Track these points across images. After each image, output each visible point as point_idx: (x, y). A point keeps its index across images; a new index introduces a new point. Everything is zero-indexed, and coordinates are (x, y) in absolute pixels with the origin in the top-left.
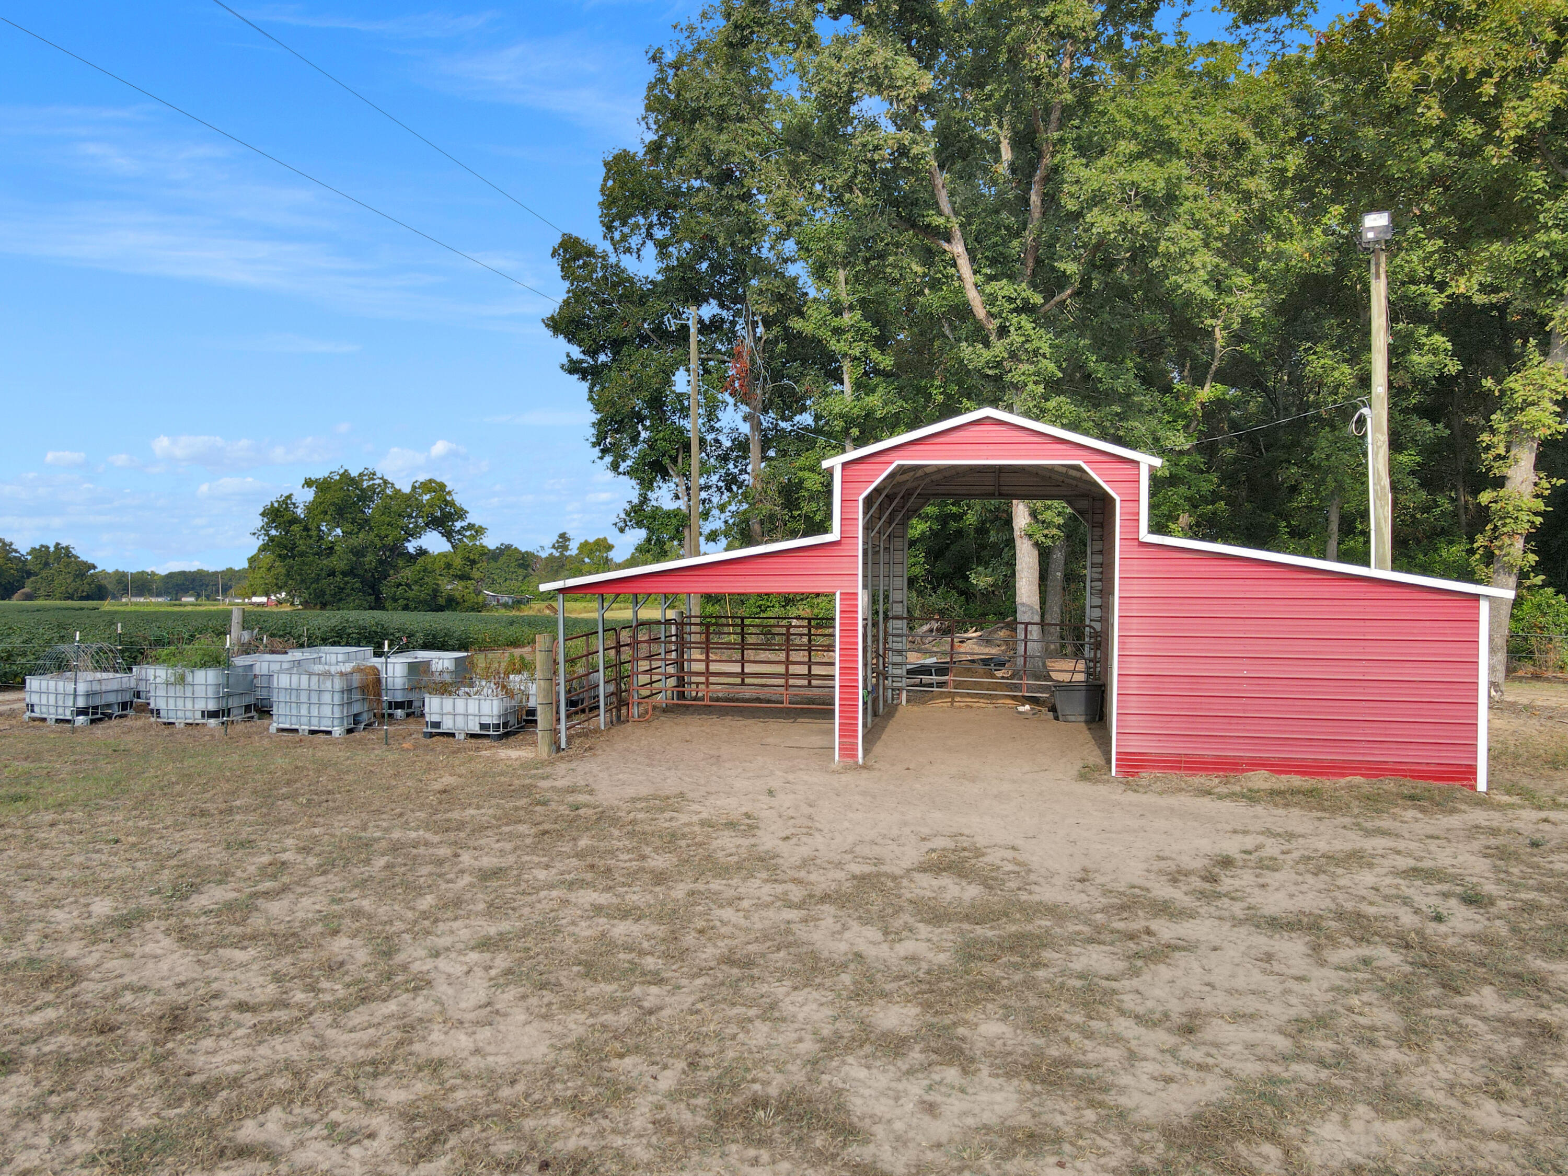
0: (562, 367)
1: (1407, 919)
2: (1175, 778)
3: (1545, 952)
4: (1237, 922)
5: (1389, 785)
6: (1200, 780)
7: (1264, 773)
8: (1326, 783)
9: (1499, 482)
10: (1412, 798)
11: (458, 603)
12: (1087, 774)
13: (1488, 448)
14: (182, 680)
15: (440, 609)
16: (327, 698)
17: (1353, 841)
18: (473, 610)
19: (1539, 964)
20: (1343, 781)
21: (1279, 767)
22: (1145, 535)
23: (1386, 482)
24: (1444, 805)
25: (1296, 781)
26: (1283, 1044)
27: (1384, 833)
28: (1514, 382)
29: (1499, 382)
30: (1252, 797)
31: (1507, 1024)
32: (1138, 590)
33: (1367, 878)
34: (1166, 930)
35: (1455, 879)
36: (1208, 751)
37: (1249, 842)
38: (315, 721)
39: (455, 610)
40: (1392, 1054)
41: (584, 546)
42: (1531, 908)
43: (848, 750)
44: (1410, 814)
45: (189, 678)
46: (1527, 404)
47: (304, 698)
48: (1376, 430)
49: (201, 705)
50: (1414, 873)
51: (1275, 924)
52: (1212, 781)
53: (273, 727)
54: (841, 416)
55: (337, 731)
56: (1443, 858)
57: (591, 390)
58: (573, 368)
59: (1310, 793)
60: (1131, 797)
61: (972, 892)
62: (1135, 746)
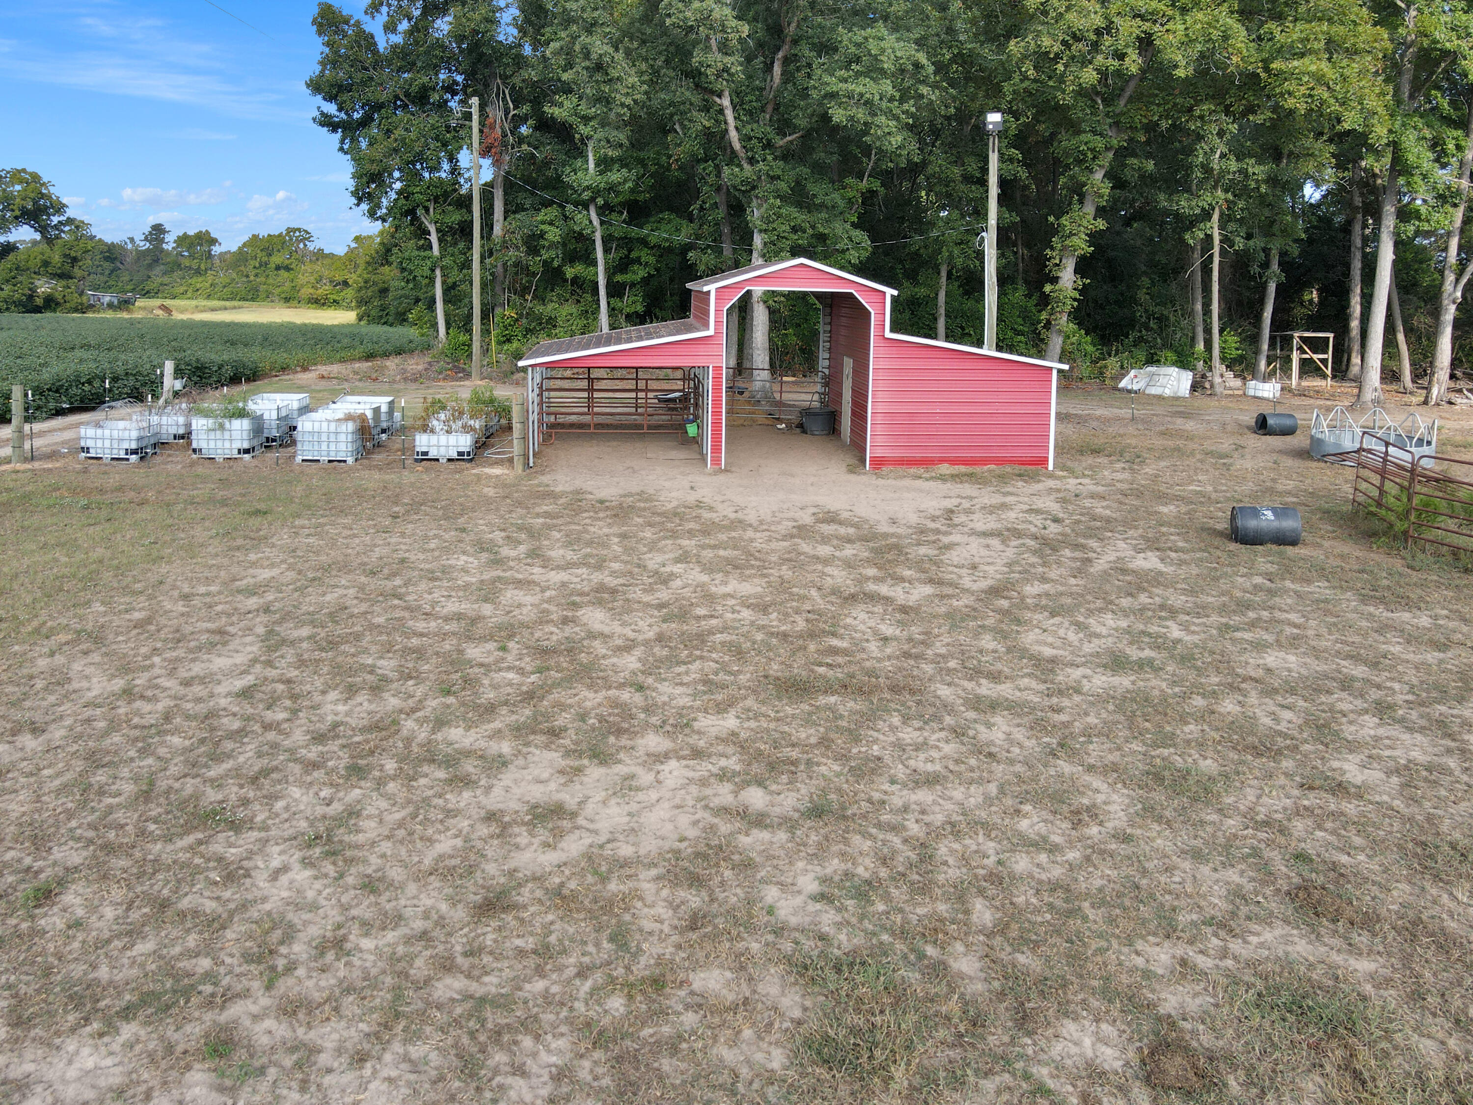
0: (314, 119)
1: (1033, 529)
2: (900, 470)
3: (1085, 537)
4: (970, 535)
5: (1008, 469)
6: (913, 470)
7: (946, 465)
8: (978, 469)
9: (1055, 280)
10: (1020, 475)
11: (58, 304)
12: (851, 470)
13: (1049, 260)
14: (222, 427)
15: (37, 310)
16: (342, 437)
17: (997, 499)
18: (76, 310)
19: (1082, 541)
20: (986, 468)
21: (953, 462)
22: (888, 334)
23: (995, 279)
24: (1032, 478)
25: (963, 469)
26: (1006, 569)
27: (1012, 494)
28: (1065, 221)
29: (1057, 218)
30: (943, 478)
31: (1074, 559)
32: (883, 364)
33: (1012, 515)
34: (946, 540)
35: (1047, 512)
36: (918, 454)
37: (955, 501)
38: (333, 454)
39: (55, 311)
40: (1041, 569)
41: (183, 240)
42: (1078, 522)
43: (716, 461)
44: (1020, 484)
45: (227, 425)
46: (1071, 234)
47: (324, 437)
48: (990, 247)
49: (237, 445)
50: (1031, 511)
51: (985, 534)
52: (921, 471)
53: (299, 459)
54: (588, 188)
55: (350, 460)
56: (1040, 504)
57: (342, 142)
58: (327, 122)
59: (971, 475)
60: (881, 482)
61: (851, 531)
62: (880, 453)
